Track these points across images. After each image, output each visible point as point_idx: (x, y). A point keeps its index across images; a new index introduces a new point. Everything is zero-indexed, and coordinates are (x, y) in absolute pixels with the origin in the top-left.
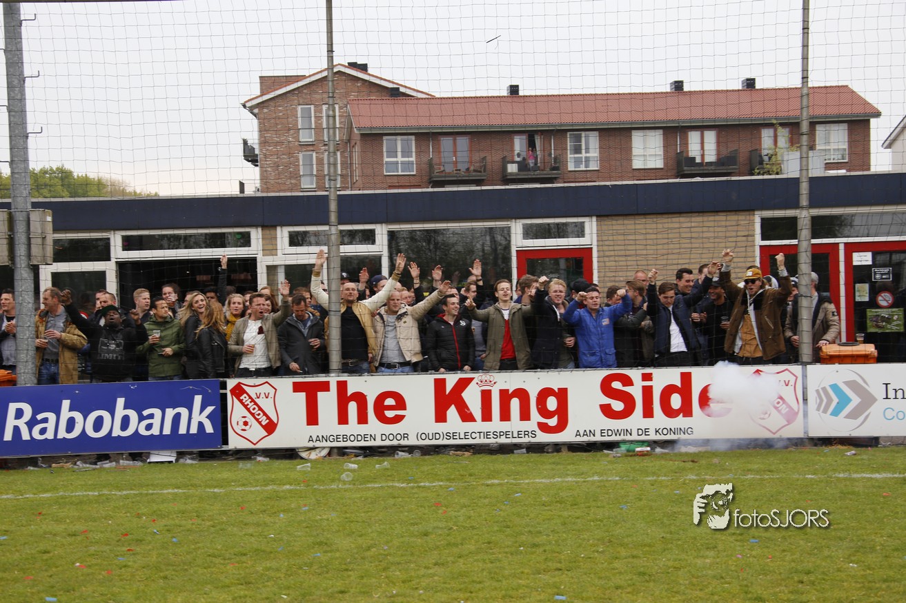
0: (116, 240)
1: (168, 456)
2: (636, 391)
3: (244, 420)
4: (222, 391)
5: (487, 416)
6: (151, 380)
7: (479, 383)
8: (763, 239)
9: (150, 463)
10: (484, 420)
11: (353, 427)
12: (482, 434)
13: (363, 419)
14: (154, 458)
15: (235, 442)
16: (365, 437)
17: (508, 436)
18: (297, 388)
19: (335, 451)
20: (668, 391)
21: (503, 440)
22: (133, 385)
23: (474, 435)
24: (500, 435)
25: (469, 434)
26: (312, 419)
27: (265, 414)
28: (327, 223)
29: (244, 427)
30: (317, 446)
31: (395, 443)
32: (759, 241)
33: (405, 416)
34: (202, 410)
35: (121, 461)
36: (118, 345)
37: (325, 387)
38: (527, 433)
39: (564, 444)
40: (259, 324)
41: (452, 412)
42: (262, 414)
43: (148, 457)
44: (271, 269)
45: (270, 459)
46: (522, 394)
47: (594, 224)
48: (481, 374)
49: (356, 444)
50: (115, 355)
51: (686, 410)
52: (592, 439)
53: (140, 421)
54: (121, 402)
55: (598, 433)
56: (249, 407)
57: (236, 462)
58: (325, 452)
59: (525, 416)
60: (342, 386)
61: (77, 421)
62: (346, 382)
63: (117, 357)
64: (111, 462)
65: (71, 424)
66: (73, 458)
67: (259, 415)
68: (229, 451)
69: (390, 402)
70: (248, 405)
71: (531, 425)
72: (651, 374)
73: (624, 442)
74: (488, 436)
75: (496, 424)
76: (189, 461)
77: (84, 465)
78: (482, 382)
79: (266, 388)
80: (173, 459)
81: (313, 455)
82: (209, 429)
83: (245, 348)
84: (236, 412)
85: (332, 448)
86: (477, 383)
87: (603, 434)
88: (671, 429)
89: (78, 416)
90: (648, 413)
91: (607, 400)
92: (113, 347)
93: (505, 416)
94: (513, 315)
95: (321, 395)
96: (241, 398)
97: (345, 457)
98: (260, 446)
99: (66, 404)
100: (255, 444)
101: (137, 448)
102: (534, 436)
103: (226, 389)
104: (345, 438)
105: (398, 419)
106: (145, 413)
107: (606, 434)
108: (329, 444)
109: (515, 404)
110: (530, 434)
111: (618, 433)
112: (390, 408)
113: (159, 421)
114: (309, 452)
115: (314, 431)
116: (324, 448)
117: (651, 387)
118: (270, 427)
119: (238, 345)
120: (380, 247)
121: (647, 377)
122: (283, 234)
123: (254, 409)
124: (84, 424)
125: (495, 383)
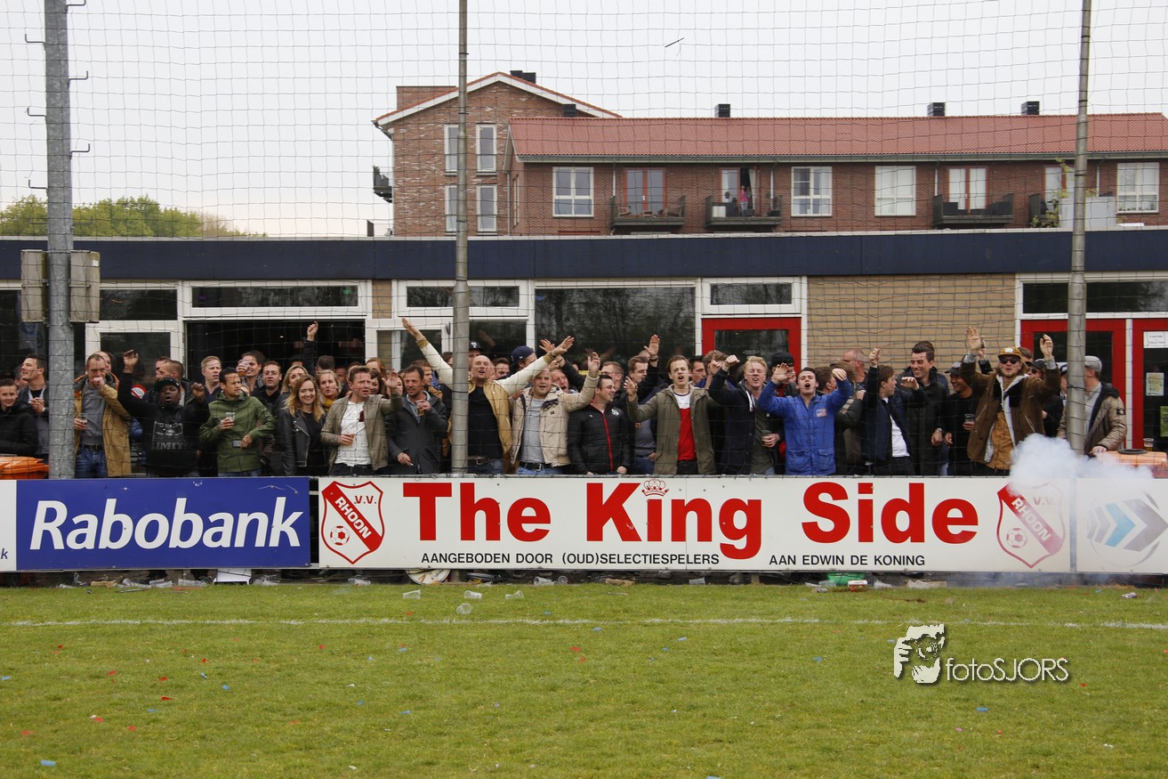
0: (184, 293)
1: (240, 575)
2: (850, 506)
3: (339, 530)
4: (312, 493)
5: (655, 534)
6: (221, 476)
7: (646, 490)
8: (1025, 311)
9: (216, 583)
10: (650, 539)
11: (480, 544)
12: (648, 558)
13: (493, 534)
14: (223, 578)
15: (327, 560)
16: (495, 558)
17: (681, 561)
18: (409, 490)
19: (457, 574)
20: (893, 507)
21: (675, 566)
22: (198, 481)
23: (637, 559)
24: (672, 559)
25: (631, 557)
26: (428, 531)
27: (367, 524)
28: (453, 277)
29: (339, 540)
30: (433, 567)
31: (535, 565)
32: (1020, 315)
33: (548, 531)
34: (285, 517)
35: (180, 580)
36: (177, 430)
37: (445, 490)
38: (706, 557)
39: (755, 573)
40: (361, 407)
41: (610, 528)
42: (363, 524)
43: (215, 576)
44: (384, 336)
45: (372, 583)
46: (701, 507)
47: (805, 286)
48: (649, 479)
49: (484, 566)
50: (174, 444)
51: (916, 534)
52: (792, 567)
53: (205, 529)
54: (181, 503)
55: (799, 560)
56: (346, 514)
57: (327, 585)
58: (443, 576)
59: (704, 535)
60: (467, 490)
61: (124, 527)
62: (473, 484)
63: (177, 446)
64: (166, 580)
65: (117, 530)
66: (119, 575)
67: (359, 524)
68: (320, 570)
69: (529, 512)
70: (345, 511)
71: (713, 547)
72: (871, 484)
73: (834, 572)
74: (656, 561)
75: (667, 545)
76: (267, 583)
77: (133, 584)
78: (649, 489)
79: (369, 491)
80: (247, 579)
81: (428, 579)
82: (294, 541)
83: (341, 438)
84: (330, 520)
85: (452, 571)
86: (643, 491)
87: (806, 562)
88: (895, 557)
89: (126, 520)
90: (866, 535)
91: (811, 518)
92: (170, 433)
93: (679, 534)
94: (696, 403)
95: (440, 501)
96: (337, 502)
97: (470, 583)
98: (359, 565)
99: (111, 504)
100: (353, 563)
101: (202, 565)
102: (715, 561)
103: (317, 490)
104: (470, 557)
105: (539, 535)
106: (213, 518)
107: (810, 562)
108: (449, 565)
109: (692, 519)
110: (711, 559)
111: (825, 560)
112: (530, 520)
113: (230, 529)
114: (423, 574)
115: (430, 547)
116: (443, 570)
117: (870, 502)
118: (373, 541)
119: (333, 433)
120: (524, 309)
121: (866, 488)
122: (399, 290)
123: (353, 517)
124: (134, 531)
125: (666, 491)
